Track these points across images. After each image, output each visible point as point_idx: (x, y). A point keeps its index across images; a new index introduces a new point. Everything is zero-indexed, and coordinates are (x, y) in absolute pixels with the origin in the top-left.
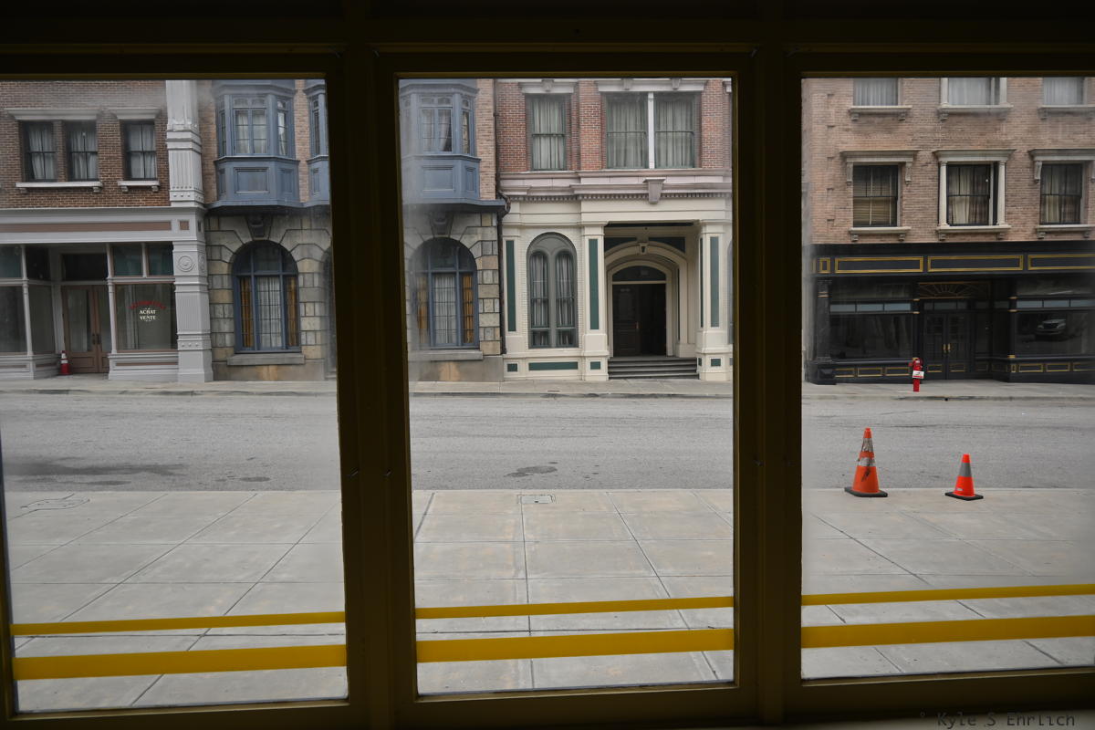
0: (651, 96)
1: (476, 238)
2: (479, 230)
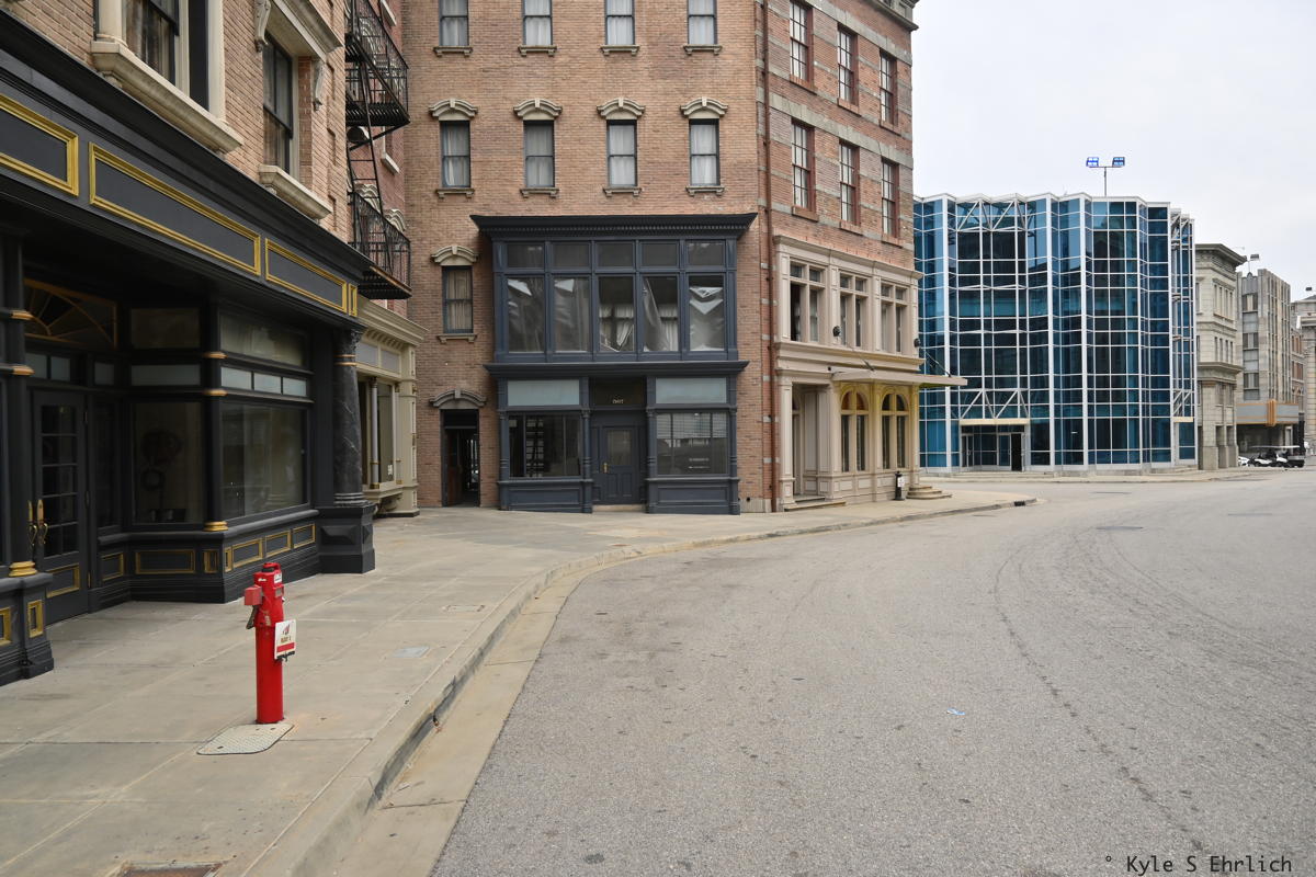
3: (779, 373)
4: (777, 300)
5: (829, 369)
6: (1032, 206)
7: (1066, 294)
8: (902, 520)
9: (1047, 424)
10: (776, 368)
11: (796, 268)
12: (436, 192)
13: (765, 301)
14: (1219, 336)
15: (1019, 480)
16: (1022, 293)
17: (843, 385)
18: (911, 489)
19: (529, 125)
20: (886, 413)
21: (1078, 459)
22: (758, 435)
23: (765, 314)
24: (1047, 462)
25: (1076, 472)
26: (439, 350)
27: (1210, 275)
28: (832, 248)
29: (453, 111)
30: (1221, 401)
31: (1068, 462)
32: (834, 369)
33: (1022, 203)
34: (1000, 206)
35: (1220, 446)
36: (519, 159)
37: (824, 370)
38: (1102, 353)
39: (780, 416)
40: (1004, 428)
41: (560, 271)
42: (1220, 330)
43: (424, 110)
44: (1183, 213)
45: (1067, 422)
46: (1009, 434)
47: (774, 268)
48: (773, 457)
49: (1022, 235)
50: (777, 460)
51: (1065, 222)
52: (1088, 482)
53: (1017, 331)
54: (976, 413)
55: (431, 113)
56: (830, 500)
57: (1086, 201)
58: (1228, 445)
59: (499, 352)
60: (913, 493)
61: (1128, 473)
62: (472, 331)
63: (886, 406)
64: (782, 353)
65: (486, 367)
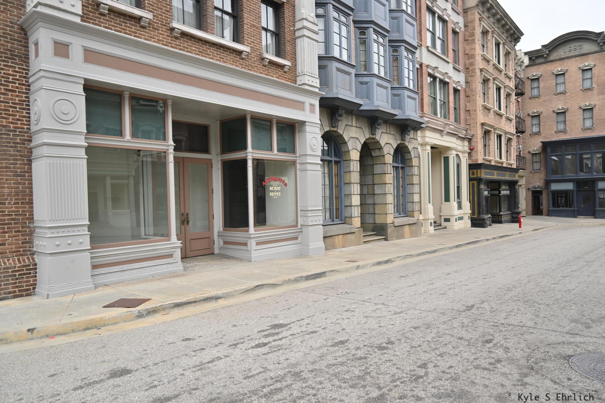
0: (438, 80)
1: (413, 146)
2: (413, 140)
12: (530, 135)
19: (557, 113)
26: (531, 175)
29: (535, 113)
36: (555, 123)
41: (567, 153)
43: (527, 114)
55: (529, 114)
59: (548, 176)
62: (540, 169)
65: (545, 180)
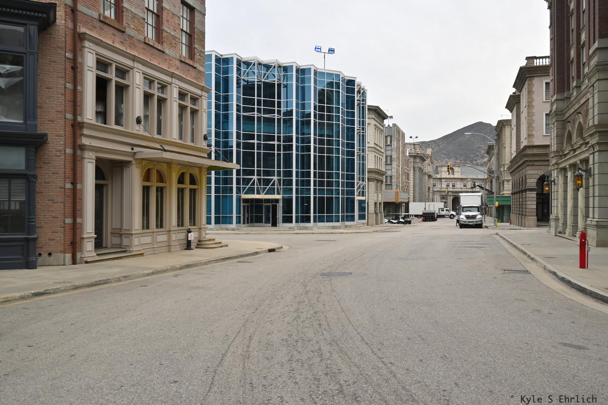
3: (83, 148)
4: (82, 86)
5: (133, 149)
6: (286, 69)
7: (303, 123)
8: (181, 268)
9: (292, 200)
10: (79, 142)
11: (102, 64)
13: (69, 86)
14: (377, 155)
15: (274, 232)
16: (279, 120)
17: (144, 163)
18: (199, 241)
20: (181, 186)
21: (307, 220)
22: (61, 199)
23: (69, 96)
24: (291, 222)
25: (307, 227)
27: (373, 122)
28: (137, 55)
30: (377, 189)
31: (302, 221)
32: (136, 149)
33: (280, 67)
34: (268, 67)
35: (376, 213)
37: (128, 149)
38: (321, 158)
39: (82, 182)
40: (268, 201)
42: (377, 152)
44: (363, 85)
45: (302, 197)
46: (270, 204)
47: (79, 60)
48: (74, 217)
49: (279, 85)
50: (79, 220)
51: (303, 81)
52: (313, 233)
53: (276, 143)
54: (251, 191)
56: (131, 251)
57: (315, 70)
58: (380, 212)
60: (200, 244)
61: (334, 228)
63: (181, 180)
64: (86, 132)
